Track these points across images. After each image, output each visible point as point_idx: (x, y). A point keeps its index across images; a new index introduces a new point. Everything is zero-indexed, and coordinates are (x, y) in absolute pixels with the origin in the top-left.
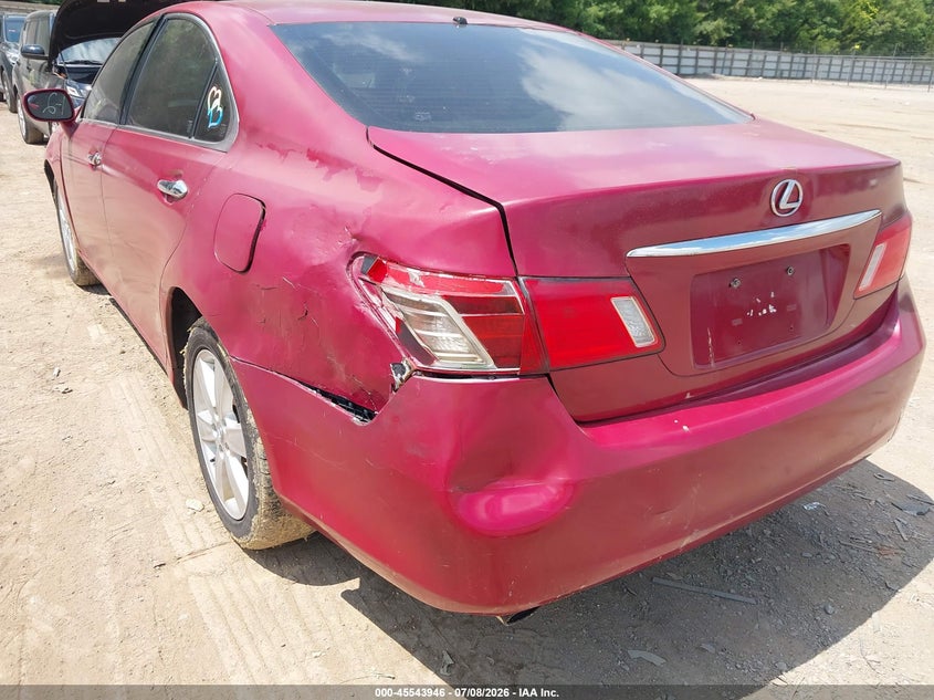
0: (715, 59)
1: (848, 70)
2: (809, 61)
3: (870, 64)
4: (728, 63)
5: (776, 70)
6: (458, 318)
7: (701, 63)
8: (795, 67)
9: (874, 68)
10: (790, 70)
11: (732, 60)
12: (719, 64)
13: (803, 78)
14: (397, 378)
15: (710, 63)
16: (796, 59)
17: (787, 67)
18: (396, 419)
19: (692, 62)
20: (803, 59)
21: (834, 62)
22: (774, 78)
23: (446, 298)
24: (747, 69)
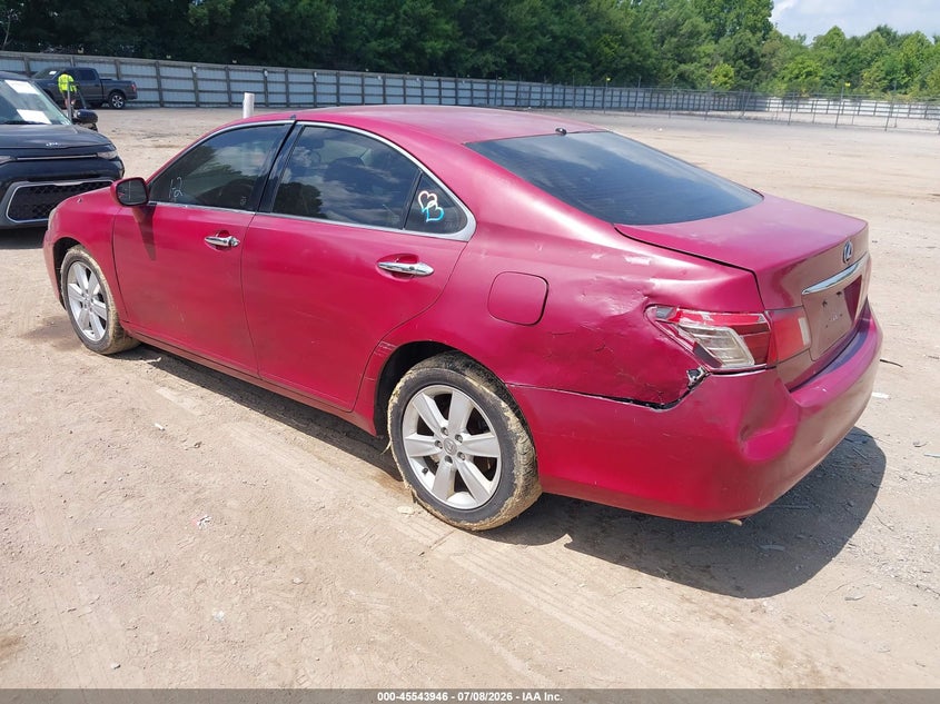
0: (488, 91)
1: (600, 99)
2: (567, 91)
3: (617, 93)
4: (499, 95)
5: (541, 99)
6: (739, 339)
7: (476, 94)
8: (556, 97)
9: (620, 96)
10: (553, 100)
11: (503, 91)
12: (492, 95)
13: (564, 107)
14: (692, 379)
15: (483, 94)
16: (557, 90)
17: (549, 96)
18: (697, 403)
19: (468, 94)
20: (562, 91)
21: (588, 92)
22: (539, 107)
23: (732, 327)
24: (516, 99)
